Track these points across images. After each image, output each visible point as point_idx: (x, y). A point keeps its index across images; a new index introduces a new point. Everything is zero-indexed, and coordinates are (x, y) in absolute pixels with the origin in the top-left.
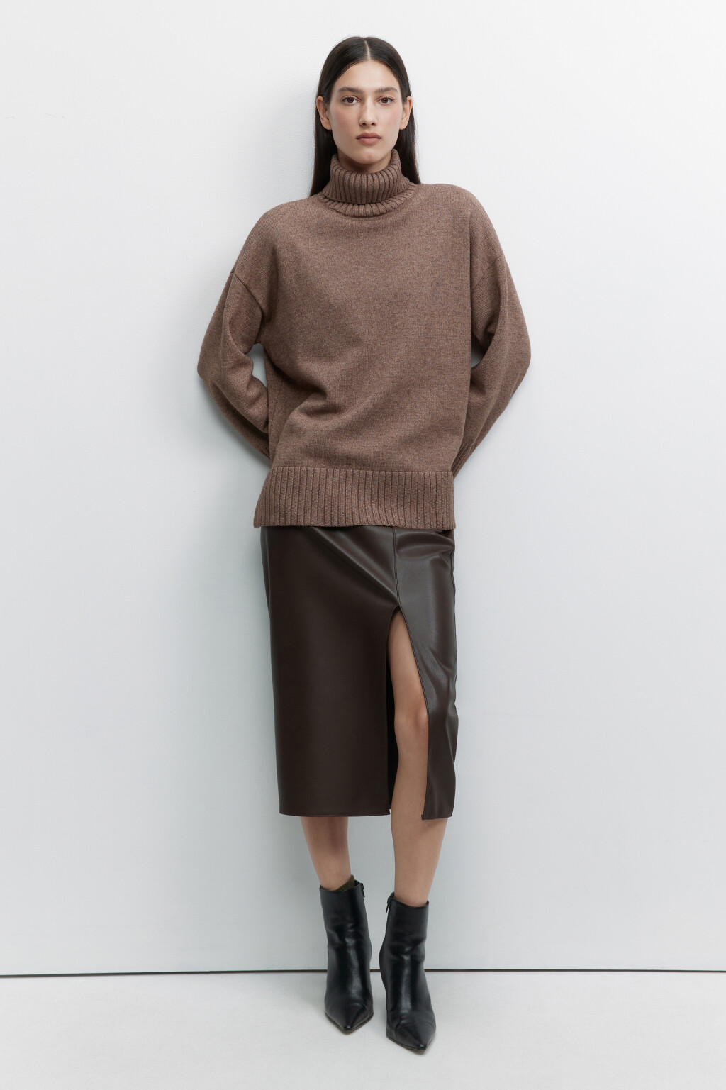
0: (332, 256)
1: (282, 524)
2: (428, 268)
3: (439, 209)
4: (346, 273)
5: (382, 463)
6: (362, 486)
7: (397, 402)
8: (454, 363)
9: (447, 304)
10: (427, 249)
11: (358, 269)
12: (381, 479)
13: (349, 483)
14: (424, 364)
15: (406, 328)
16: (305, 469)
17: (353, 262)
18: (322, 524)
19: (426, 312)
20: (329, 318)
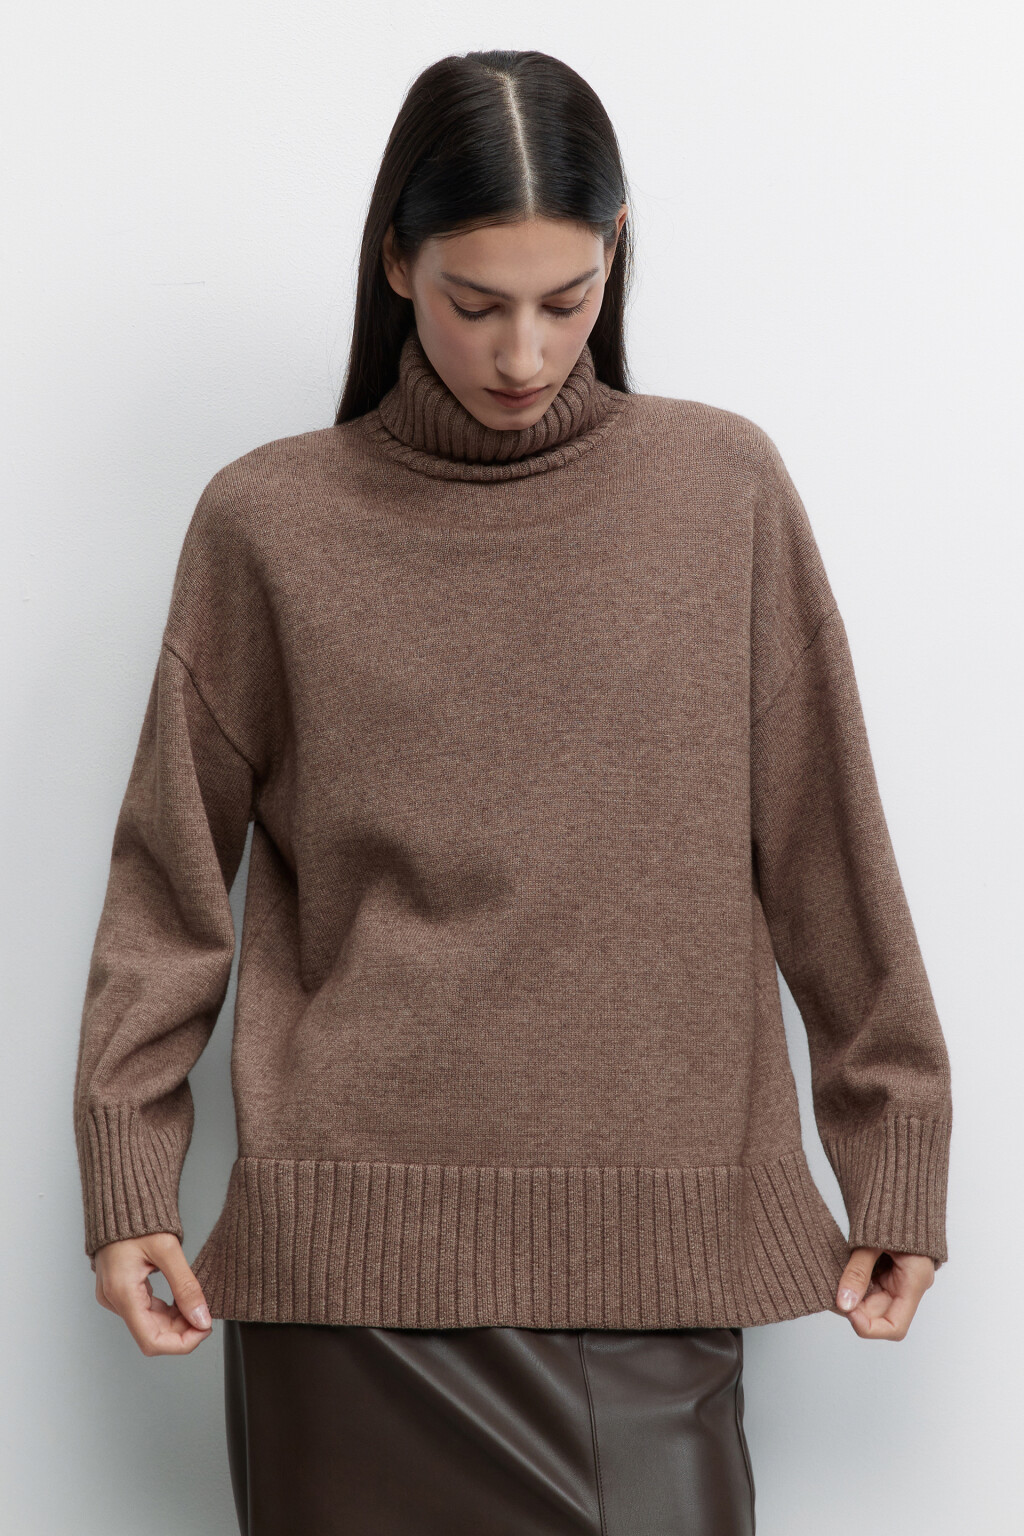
0: (400, 580)
1: (270, 1318)
2: (651, 618)
3: (689, 468)
4: (434, 623)
5: (538, 1146)
6: (487, 1210)
7: (572, 974)
8: (720, 871)
9: (704, 715)
10: (653, 570)
11: (466, 614)
12: (538, 1189)
13: (452, 1201)
14: (643, 872)
15: (590, 773)
16: (329, 1165)
17: (453, 594)
18: (393, 1321)
19: (642, 733)
20: (385, 740)
